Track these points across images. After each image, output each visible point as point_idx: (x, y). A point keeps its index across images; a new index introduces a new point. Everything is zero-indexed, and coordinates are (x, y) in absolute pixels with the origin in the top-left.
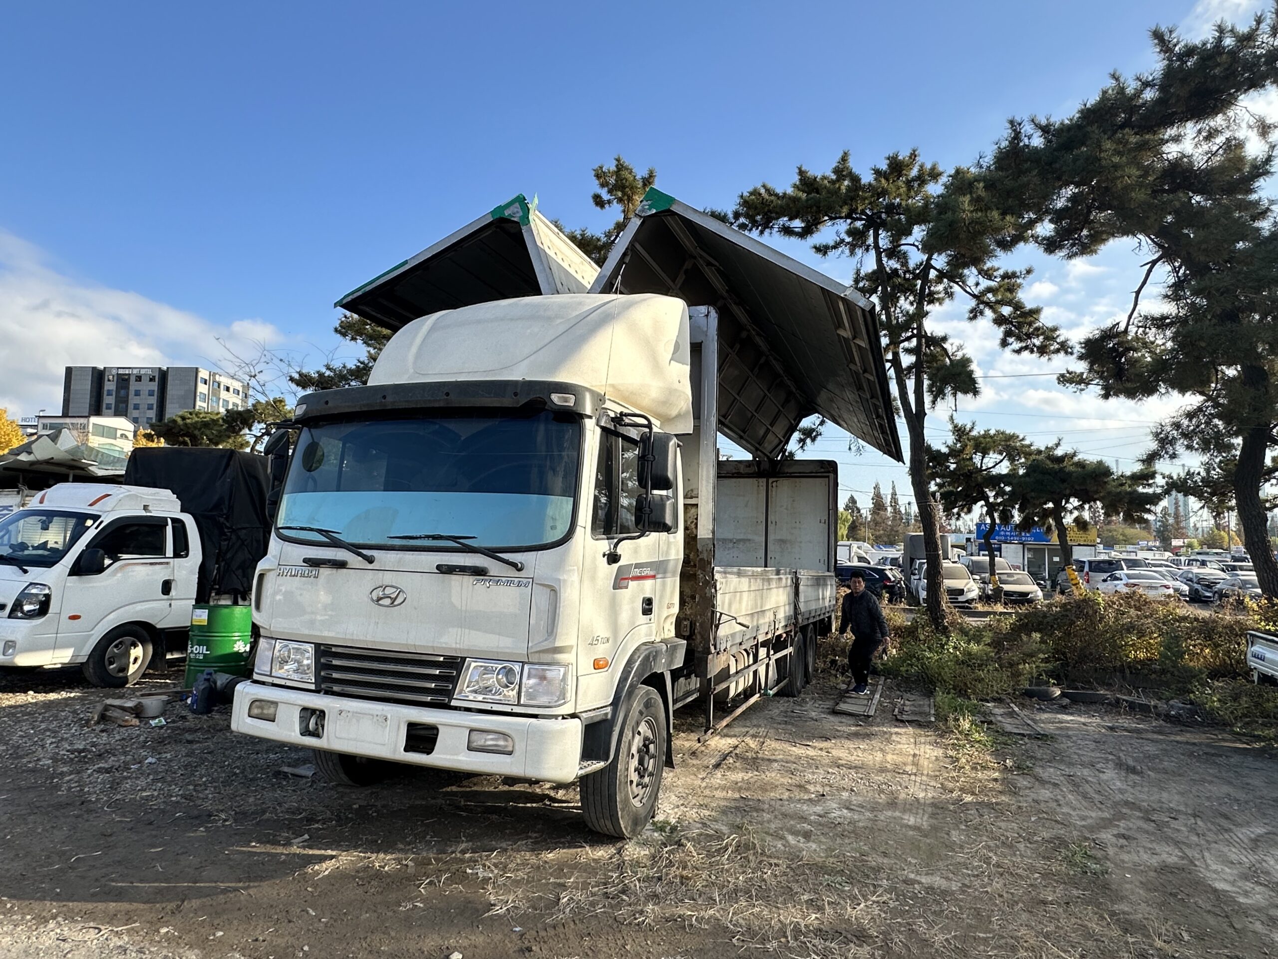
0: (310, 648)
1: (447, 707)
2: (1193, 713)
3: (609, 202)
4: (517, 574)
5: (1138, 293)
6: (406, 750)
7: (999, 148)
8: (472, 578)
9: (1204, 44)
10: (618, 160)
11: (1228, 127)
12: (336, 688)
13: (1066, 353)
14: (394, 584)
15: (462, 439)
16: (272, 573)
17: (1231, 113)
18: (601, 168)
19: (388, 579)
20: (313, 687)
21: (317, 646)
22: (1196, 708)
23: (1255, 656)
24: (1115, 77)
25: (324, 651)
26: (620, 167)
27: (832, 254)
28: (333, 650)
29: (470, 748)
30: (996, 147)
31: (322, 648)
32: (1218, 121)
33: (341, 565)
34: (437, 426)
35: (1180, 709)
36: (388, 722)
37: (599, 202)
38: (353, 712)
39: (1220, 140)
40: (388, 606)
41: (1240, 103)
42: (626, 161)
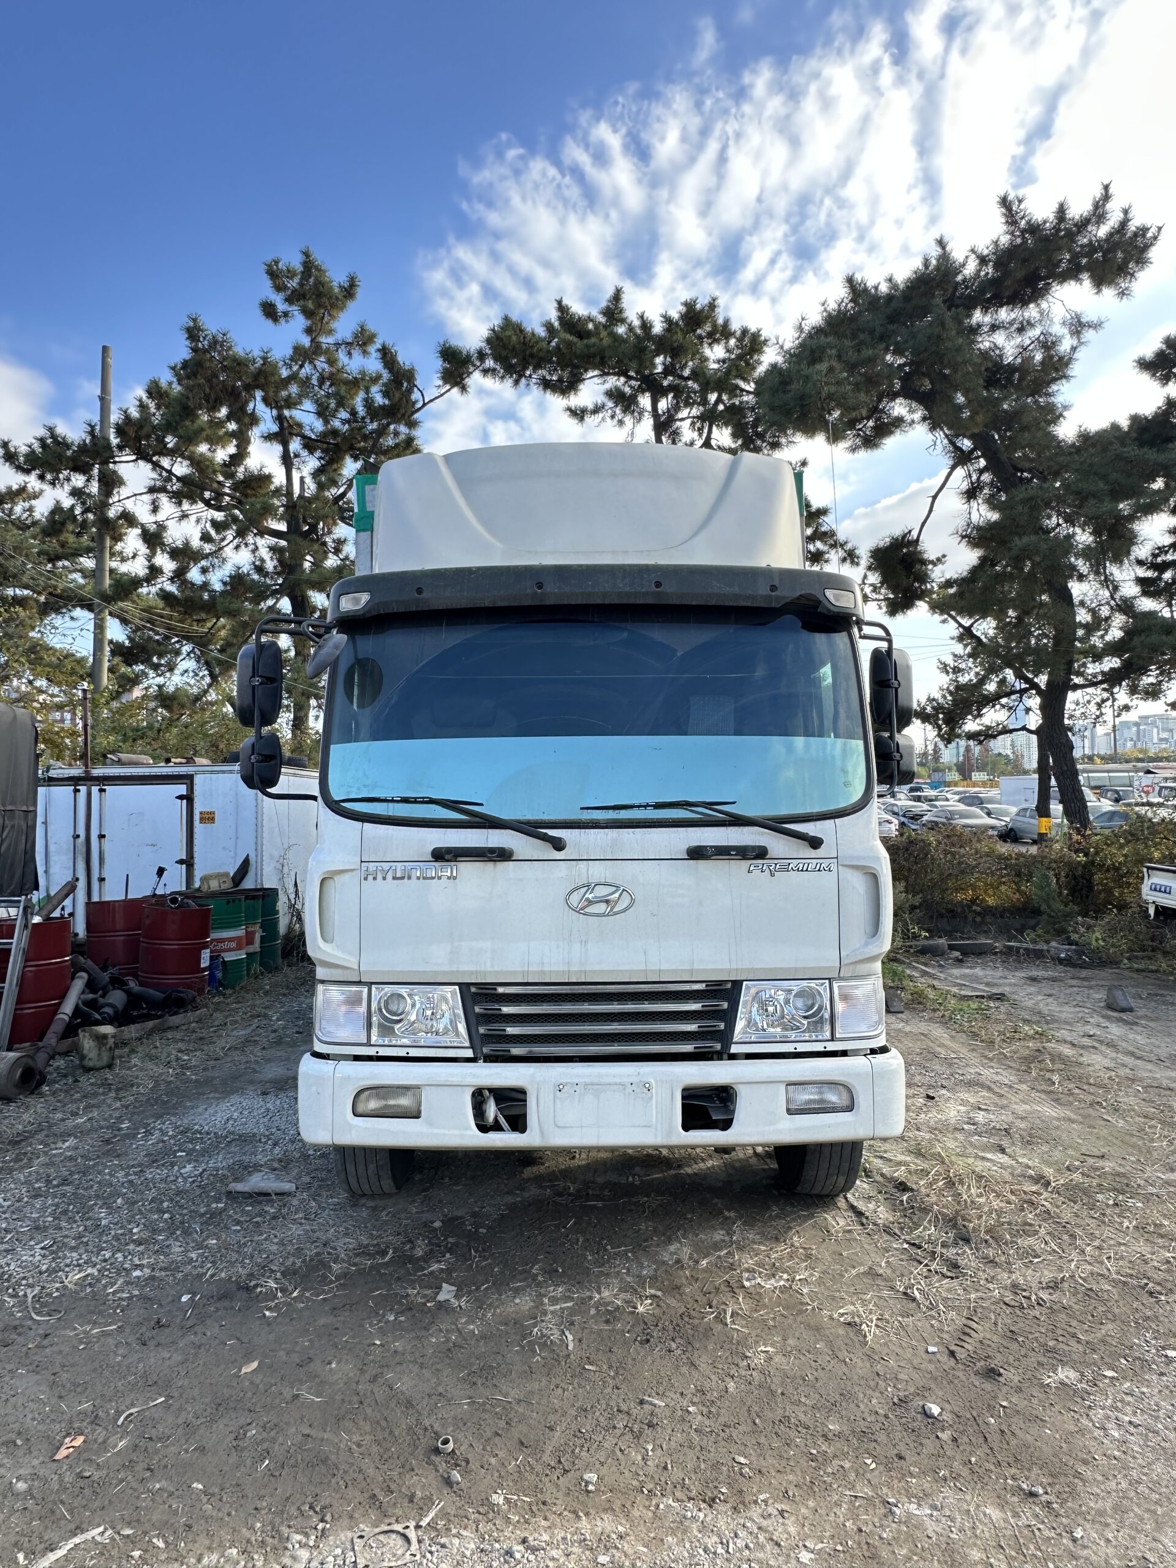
0: (452, 994)
1: (724, 1055)
2: (1080, 953)
3: (286, 314)
4: (813, 853)
5: (935, 497)
6: (686, 1127)
7: (825, 310)
8: (745, 864)
9: (1045, 222)
10: (306, 254)
11: (1040, 321)
12: (516, 1051)
13: (853, 562)
14: (609, 881)
15: (679, 654)
16: (346, 877)
17: (1044, 305)
18: (277, 263)
19: (597, 872)
20: (469, 1053)
21: (464, 987)
22: (1082, 949)
23: (1155, 889)
24: (941, 243)
25: (476, 994)
26: (309, 266)
27: (590, 420)
28: (501, 990)
29: (790, 1112)
30: (822, 308)
31: (473, 989)
32: (1032, 312)
33: (502, 855)
34: (625, 634)
35: (1068, 950)
36: (654, 1091)
37: (269, 311)
38: (586, 1084)
39: (1035, 333)
40: (603, 915)
41: (1056, 295)
42: (319, 257)
